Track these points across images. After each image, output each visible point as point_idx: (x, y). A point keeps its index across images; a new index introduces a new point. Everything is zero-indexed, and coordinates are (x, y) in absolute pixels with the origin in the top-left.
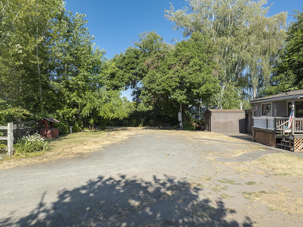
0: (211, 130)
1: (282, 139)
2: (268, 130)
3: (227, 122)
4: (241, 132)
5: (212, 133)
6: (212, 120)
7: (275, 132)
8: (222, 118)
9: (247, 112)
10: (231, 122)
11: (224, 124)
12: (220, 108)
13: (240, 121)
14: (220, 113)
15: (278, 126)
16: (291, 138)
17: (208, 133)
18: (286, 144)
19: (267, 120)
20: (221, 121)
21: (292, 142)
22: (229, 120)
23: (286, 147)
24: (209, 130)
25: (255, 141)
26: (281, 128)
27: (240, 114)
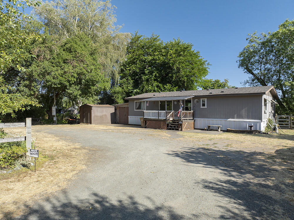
0: (92, 122)
1: (169, 124)
2: (159, 119)
3: (103, 116)
4: (113, 123)
6: (93, 114)
7: (165, 120)
8: (99, 112)
9: (117, 107)
11: (101, 117)
13: (111, 114)
15: (167, 116)
16: (180, 122)
19: (159, 113)
20: (99, 114)
21: (180, 126)
22: (104, 114)
24: (87, 123)
25: (146, 128)
27: (110, 108)
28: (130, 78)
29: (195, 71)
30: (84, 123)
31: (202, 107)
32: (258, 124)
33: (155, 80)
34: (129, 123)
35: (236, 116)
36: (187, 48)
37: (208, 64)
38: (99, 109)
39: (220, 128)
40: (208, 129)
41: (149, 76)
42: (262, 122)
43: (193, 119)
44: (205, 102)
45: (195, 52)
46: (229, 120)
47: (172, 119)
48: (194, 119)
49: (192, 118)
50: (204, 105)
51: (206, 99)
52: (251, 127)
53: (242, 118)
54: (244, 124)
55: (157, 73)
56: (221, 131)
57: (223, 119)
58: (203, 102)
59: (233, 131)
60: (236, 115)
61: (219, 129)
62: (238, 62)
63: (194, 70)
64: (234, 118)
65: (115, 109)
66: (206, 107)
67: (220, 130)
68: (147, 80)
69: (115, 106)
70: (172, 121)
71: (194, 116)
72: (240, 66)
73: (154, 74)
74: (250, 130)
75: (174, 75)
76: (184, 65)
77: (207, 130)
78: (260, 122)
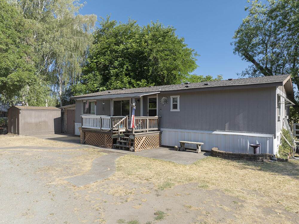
0: (20, 132)
1: (118, 139)
2: (102, 130)
3: (40, 122)
4: (56, 132)
5: (20, 136)
6: (21, 120)
7: (111, 132)
8: (34, 117)
9: (63, 110)
10: (45, 122)
11: (36, 124)
12: (26, 104)
13: (55, 120)
14: (31, 111)
15: (114, 125)
16: (131, 137)
17: (15, 137)
18: (123, 144)
19: (101, 119)
20: (33, 121)
21: (132, 142)
22: (43, 119)
23: (125, 147)
24: (15, 133)
25: (84, 143)
26: (116, 128)
27: (55, 112)
28: (97, 73)
29: (179, 62)
30: (12, 133)
31: (172, 110)
32: (268, 142)
33: (126, 75)
34: (76, 134)
35: (227, 125)
36: (168, 32)
37: (195, 54)
38: (33, 113)
39: (200, 147)
40: (180, 146)
41: (119, 70)
42: (275, 138)
43: (159, 130)
44: (177, 102)
45: (179, 38)
46: (215, 132)
47: (124, 130)
48: (162, 129)
49: (157, 129)
50: (175, 107)
51: (178, 97)
52: (255, 147)
53: (239, 130)
54: (243, 141)
55: (130, 65)
56: (202, 151)
57: (206, 130)
58: (173, 102)
59: (222, 153)
60: (228, 123)
61: (198, 148)
62: (233, 44)
63: (177, 61)
64: (224, 130)
65: (62, 114)
66: (178, 110)
67: (199, 150)
68: (117, 75)
69: (62, 109)
70: (124, 132)
71: (160, 125)
72: (236, 51)
73: (125, 67)
74: (253, 153)
75: (150, 68)
76: (163, 55)
77: (179, 150)
78: (272, 138)
